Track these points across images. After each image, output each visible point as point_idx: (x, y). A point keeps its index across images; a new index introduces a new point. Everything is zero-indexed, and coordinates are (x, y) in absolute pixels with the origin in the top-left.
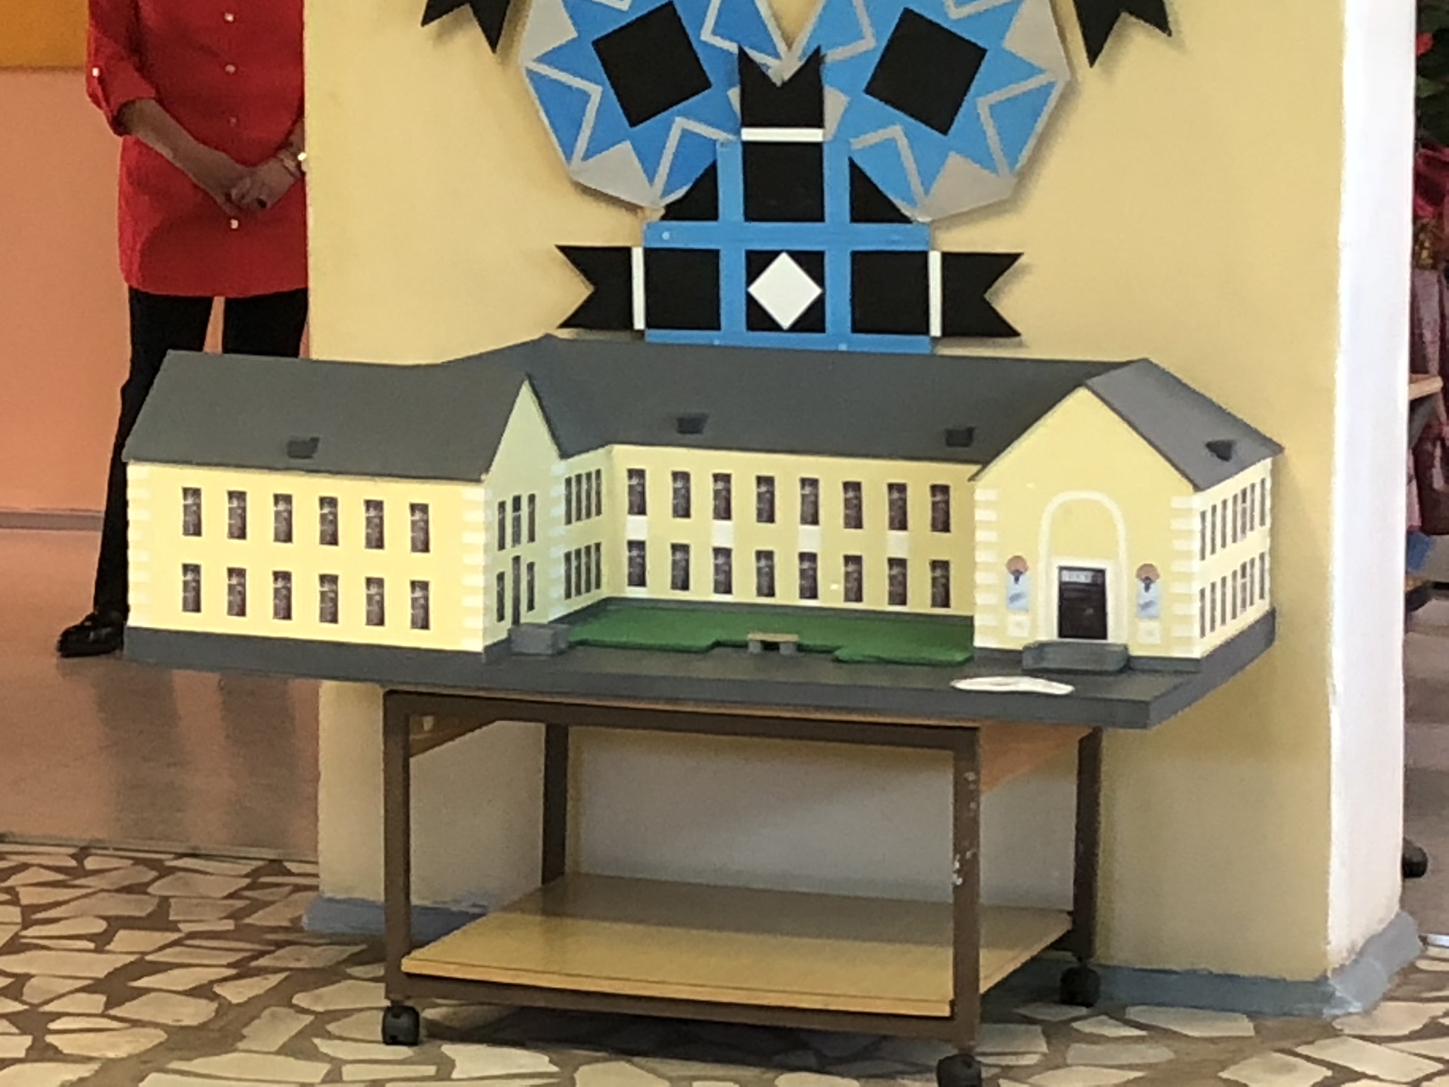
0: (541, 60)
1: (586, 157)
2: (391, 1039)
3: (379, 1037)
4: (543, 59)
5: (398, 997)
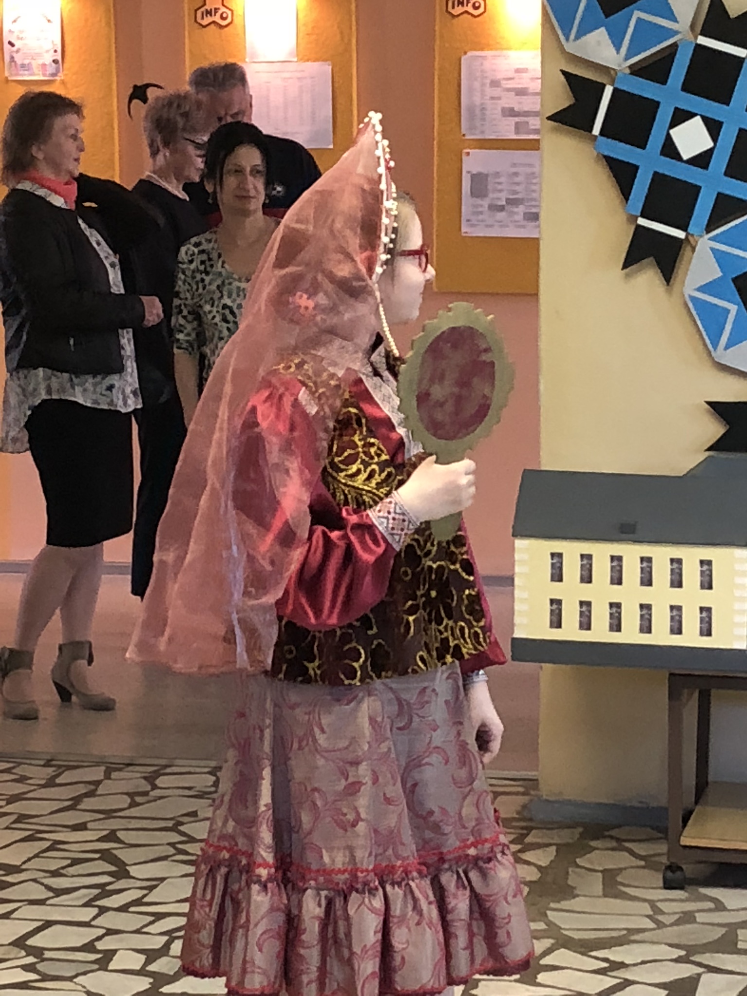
0: (699, 289)
1: (726, 348)
2: (668, 885)
3: (661, 884)
4: (700, 289)
5: (674, 860)
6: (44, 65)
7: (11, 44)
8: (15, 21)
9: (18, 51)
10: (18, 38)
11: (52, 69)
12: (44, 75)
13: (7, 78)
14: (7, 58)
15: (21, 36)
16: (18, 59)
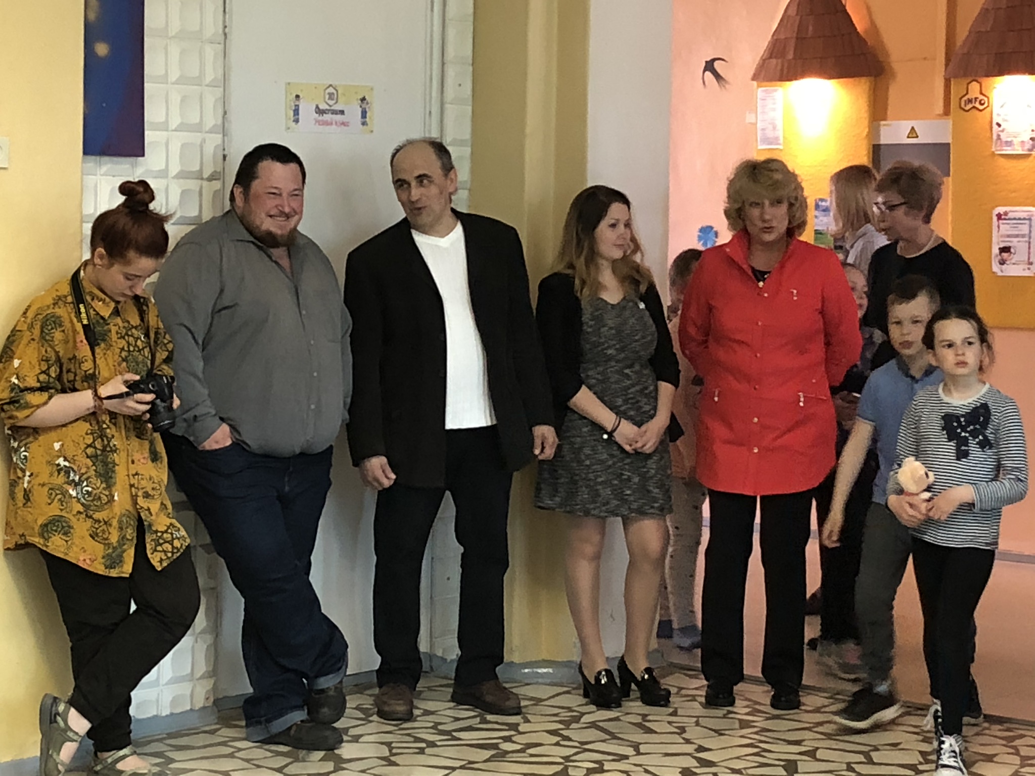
6: (1023, 142)
7: (999, 125)
8: (1002, 106)
9: (1003, 131)
10: (1005, 120)
11: (1028, 146)
12: (1023, 150)
13: (993, 152)
14: (995, 137)
15: (1006, 118)
16: (1004, 137)
